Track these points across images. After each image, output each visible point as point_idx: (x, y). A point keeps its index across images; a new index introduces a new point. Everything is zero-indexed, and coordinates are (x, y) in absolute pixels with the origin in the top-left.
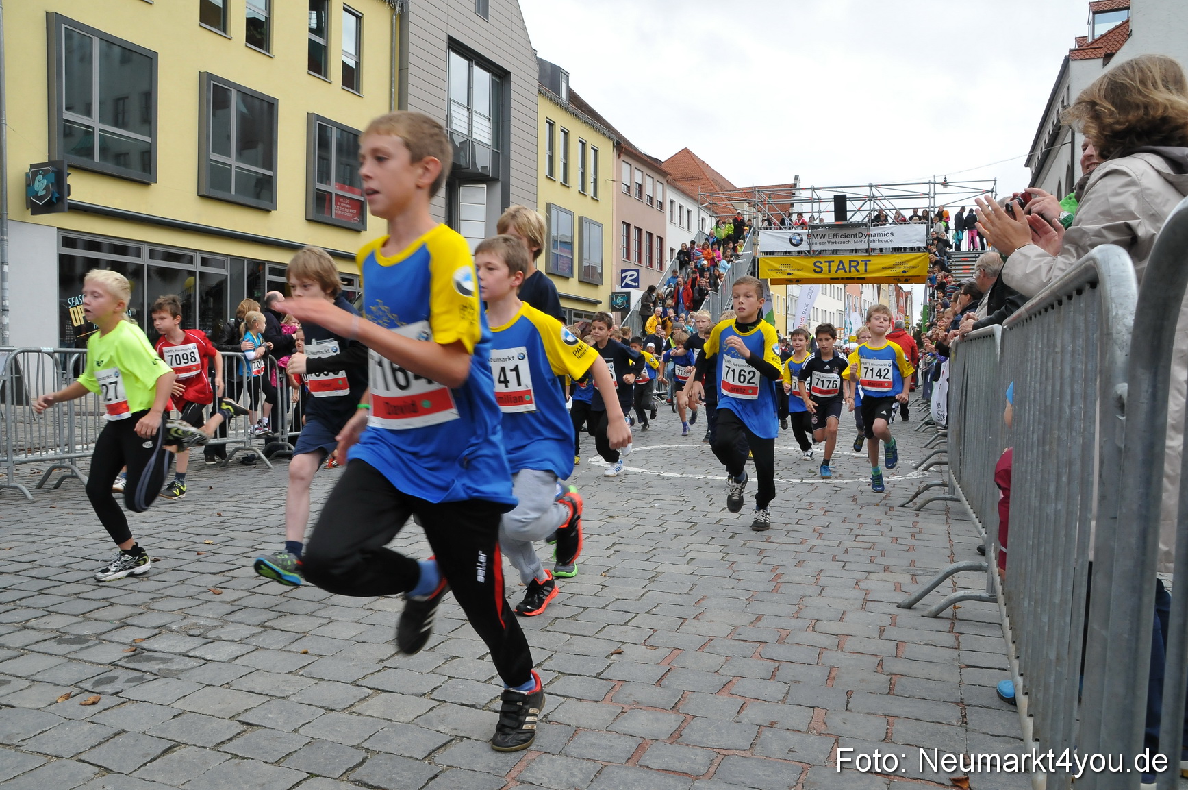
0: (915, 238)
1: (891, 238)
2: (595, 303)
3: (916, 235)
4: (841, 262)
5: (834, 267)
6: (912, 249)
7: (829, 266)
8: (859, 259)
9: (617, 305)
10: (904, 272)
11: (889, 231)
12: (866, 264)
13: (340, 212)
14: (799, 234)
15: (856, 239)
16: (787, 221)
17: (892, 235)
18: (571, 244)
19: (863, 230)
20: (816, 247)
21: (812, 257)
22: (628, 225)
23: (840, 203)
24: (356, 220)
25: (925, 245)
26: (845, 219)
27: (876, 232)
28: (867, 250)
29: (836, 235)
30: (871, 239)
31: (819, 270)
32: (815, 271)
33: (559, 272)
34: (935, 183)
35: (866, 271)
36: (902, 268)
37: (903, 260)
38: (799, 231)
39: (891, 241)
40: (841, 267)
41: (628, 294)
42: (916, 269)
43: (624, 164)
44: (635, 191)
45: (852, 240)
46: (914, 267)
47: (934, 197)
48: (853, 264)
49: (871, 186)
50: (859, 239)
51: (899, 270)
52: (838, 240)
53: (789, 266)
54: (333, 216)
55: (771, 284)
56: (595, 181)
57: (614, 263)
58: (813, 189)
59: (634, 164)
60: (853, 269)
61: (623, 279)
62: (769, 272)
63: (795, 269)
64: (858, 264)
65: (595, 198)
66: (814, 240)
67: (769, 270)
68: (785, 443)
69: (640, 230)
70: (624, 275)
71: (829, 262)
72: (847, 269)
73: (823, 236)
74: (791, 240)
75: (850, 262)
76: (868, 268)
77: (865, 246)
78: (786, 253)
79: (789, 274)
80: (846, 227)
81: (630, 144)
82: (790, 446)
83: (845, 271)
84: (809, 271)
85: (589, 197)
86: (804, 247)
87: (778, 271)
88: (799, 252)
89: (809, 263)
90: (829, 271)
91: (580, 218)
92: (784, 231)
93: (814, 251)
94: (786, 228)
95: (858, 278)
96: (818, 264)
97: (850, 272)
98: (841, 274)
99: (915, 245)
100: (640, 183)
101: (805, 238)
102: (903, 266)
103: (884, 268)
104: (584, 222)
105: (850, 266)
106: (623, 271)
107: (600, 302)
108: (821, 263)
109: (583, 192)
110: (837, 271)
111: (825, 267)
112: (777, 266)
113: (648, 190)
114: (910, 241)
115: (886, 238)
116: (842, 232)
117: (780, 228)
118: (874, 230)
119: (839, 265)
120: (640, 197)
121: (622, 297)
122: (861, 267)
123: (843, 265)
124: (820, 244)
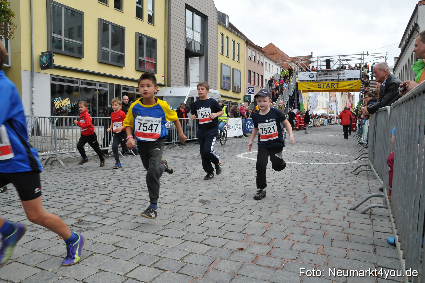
0: (356, 75)
1: (347, 75)
2: (238, 99)
3: (356, 74)
4: (328, 84)
5: (325, 86)
6: (355, 79)
7: (324, 85)
8: (335, 83)
9: (246, 100)
10: (352, 87)
11: (346, 72)
12: (337, 85)
13: (147, 67)
14: (313, 74)
15: (334, 75)
16: (308, 69)
17: (347, 74)
18: (230, 78)
19: (337, 72)
20: (319, 79)
21: (317, 82)
22: (250, 71)
23: (328, 62)
24: (153, 70)
25: (360, 77)
26: (330, 68)
27: (341, 73)
28: (338, 79)
29: (326, 74)
30: (339, 75)
31: (320, 87)
32: (318, 87)
33: (225, 88)
34: (364, 54)
35: (337, 87)
36: (351, 86)
37: (351, 83)
38: (313, 73)
39: (347, 76)
40: (328, 86)
41: (250, 96)
43: (249, 49)
44: (253, 59)
45: (332, 76)
46: (355, 86)
47: (363, 60)
48: (333, 85)
49: (339, 56)
50: (335, 76)
51: (350, 87)
52: (327, 76)
53: (309, 85)
54: (145, 69)
55: (302, 92)
56: (238, 55)
57: (245, 85)
58: (318, 57)
59: (252, 49)
60: (332, 86)
61: (248, 91)
63: (311, 87)
64: (334, 84)
65: (238, 61)
66: (318, 76)
68: (308, 150)
69: (254, 73)
70: (249, 89)
71: (324, 84)
72: (330, 86)
73: (321, 75)
74: (310, 76)
75: (332, 84)
76: (338, 86)
78: (308, 81)
79: (309, 88)
80: (330, 71)
81: (251, 42)
82: (309, 151)
83: (330, 87)
84: (316, 87)
85: (236, 61)
86: (315, 78)
87: (305, 87)
88: (313, 81)
89: (316, 84)
90: (324, 87)
91: (233, 69)
92: (307, 73)
94: (308, 72)
95: (334, 90)
96: (320, 85)
97: (331, 87)
98: (328, 88)
99: (356, 77)
100: (255, 56)
101: (315, 75)
103: (344, 86)
104: (234, 70)
105: (332, 85)
106: (248, 88)
107: (240, 99)
108: (321, 84)
109: (234, 59)
111: (322, 86)
112: (304, 85)
113: (257, 58)
114: (354, 76)
115: (345, 75)
116: (329, 73)
117: (306, 72)
118: (341, 72)
119: (327, 85)
120: (255, 61)
121: (248, 97)
122: (336, 86)
123: (329, 85)
124: (321, 77)
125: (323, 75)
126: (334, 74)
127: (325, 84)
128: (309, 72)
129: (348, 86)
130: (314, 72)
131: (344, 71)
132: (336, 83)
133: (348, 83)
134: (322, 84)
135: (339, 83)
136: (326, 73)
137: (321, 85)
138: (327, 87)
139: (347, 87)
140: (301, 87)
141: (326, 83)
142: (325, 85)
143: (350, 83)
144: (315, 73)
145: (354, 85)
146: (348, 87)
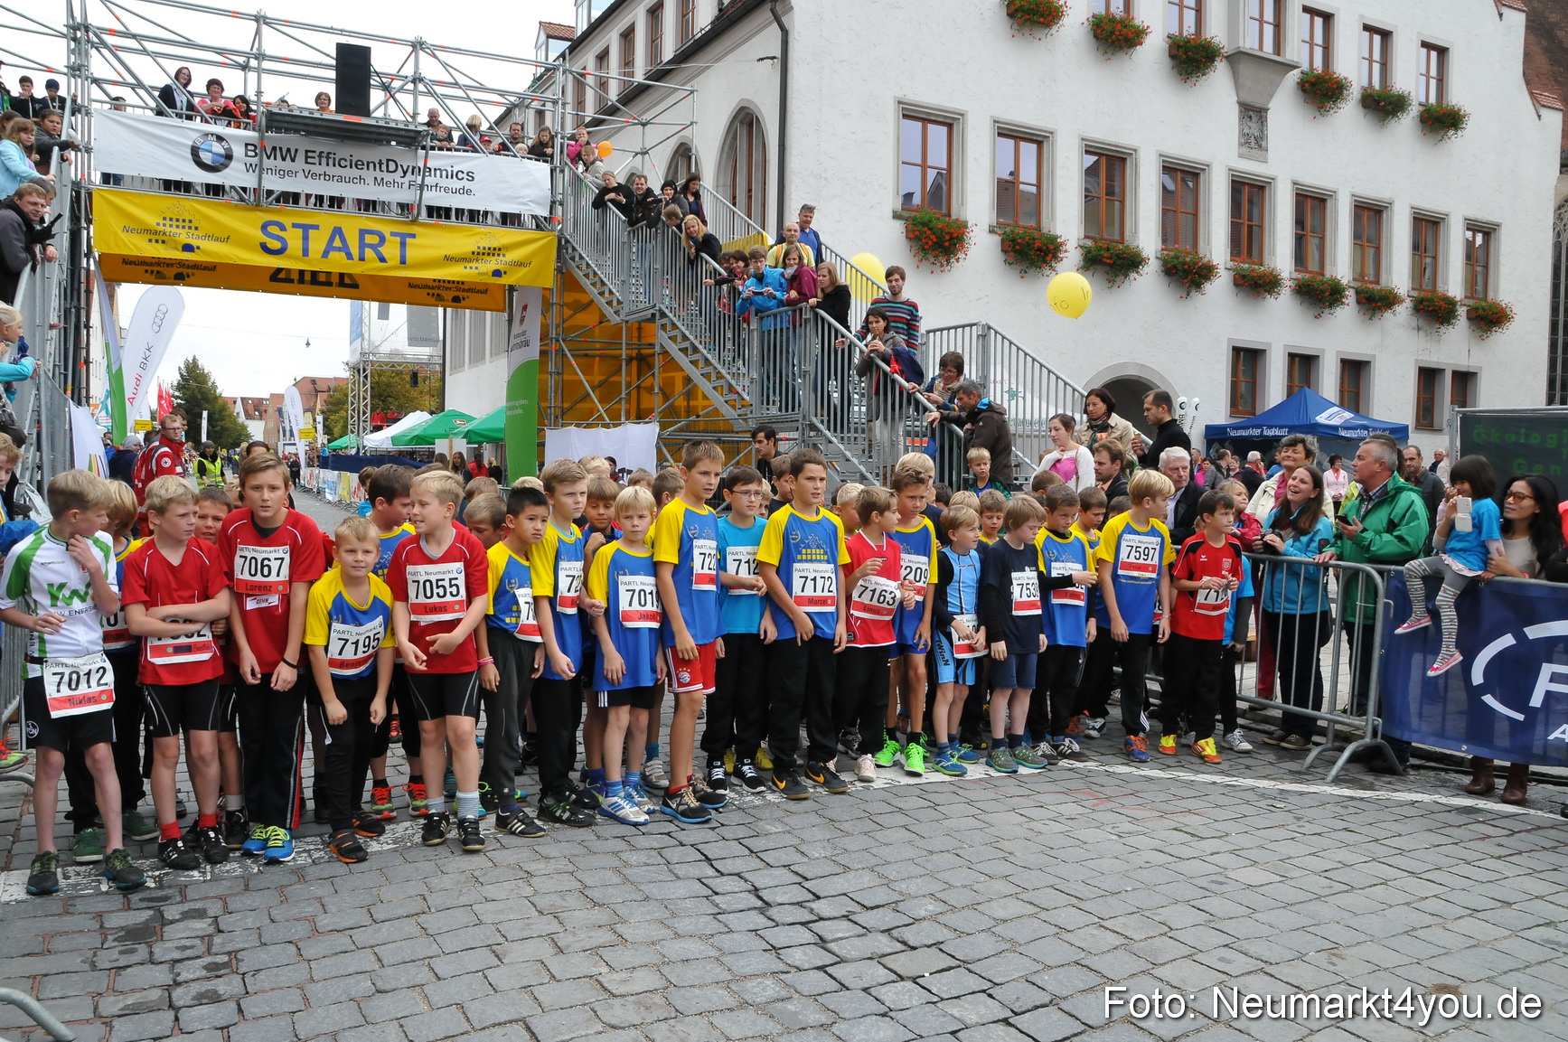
0: (526, 192)
1: (468, 185)
3: (527, 186)
4: (337, 231)
5: (318, 243)
7: (305, 238)
8: (386, 230)
10: (497, 273)
11: (465, 167)
12: (403, 244)
14: (220, 139)
15: (379, 175)
16: (181, 99)
17: (471, 176)
20: (274, 183)
21: (257, 206)
25: (546, 214)
31: (276, 245)
32: (264, 248)
35: (403, 262)
36: (492, 264)
37: (496, 244)
38: (220, 129)
39: (469, 192)
40: (337, 243)
42: (523, 271)
45: (369, 175)
46: (520, 264)
48: (369, 239)
50: (388, 177)
52: (331, 170)
53: (188, 224)
60: (369, 253)
62: (124, 236)
63: (208, 237)
64: (383, 240)
66: (267, 163)
67: (126, 229)
71: (306, 228)
72: (355, 251)
73: (289, 155)
74: (195, 151)
75: (363, 233)
76: (411, 254)
77: (407, 196)
79: (188, 248)
83: (349, 256)
84: (244, 243)
86: (236, 176)
87: (155, 236)
88: (215, 190)
89: (248, 225)
90: (305, 252)
93: (270, 193)
96: (274, 230)
97: (362, 259)
98: (337, 263)
101: (238, 151)
102: (494, 259)
103: (449, 259)
105: (362, 245)
108: (283, 228)
110: (325, 254)
111: (294, 239)
112: (151, 220)
114: (514, 199)
116: (344, 151)
119: (332, 239)
122: (391, 250)
123: (343, 240)
124: (284, 174)
125: (301, 157)
126: (380, 163)
127: (316, 227)
128: (189, 118)
129: (474, 265)
130: (229, 125)
131: (445, 152)
132: (393, 234)
133: (477, 238)
134: (295, 226)
135: (413, 236)
136: (326, 150)
137: (282, 234)
138: (332, 255)
139: (468, 270)
140: (117, 225)
141: (327, 220)
142: (311, 232)
143: (486, 243)
144: (237, 139)
145: (512, 256)
146: (474, 271)
